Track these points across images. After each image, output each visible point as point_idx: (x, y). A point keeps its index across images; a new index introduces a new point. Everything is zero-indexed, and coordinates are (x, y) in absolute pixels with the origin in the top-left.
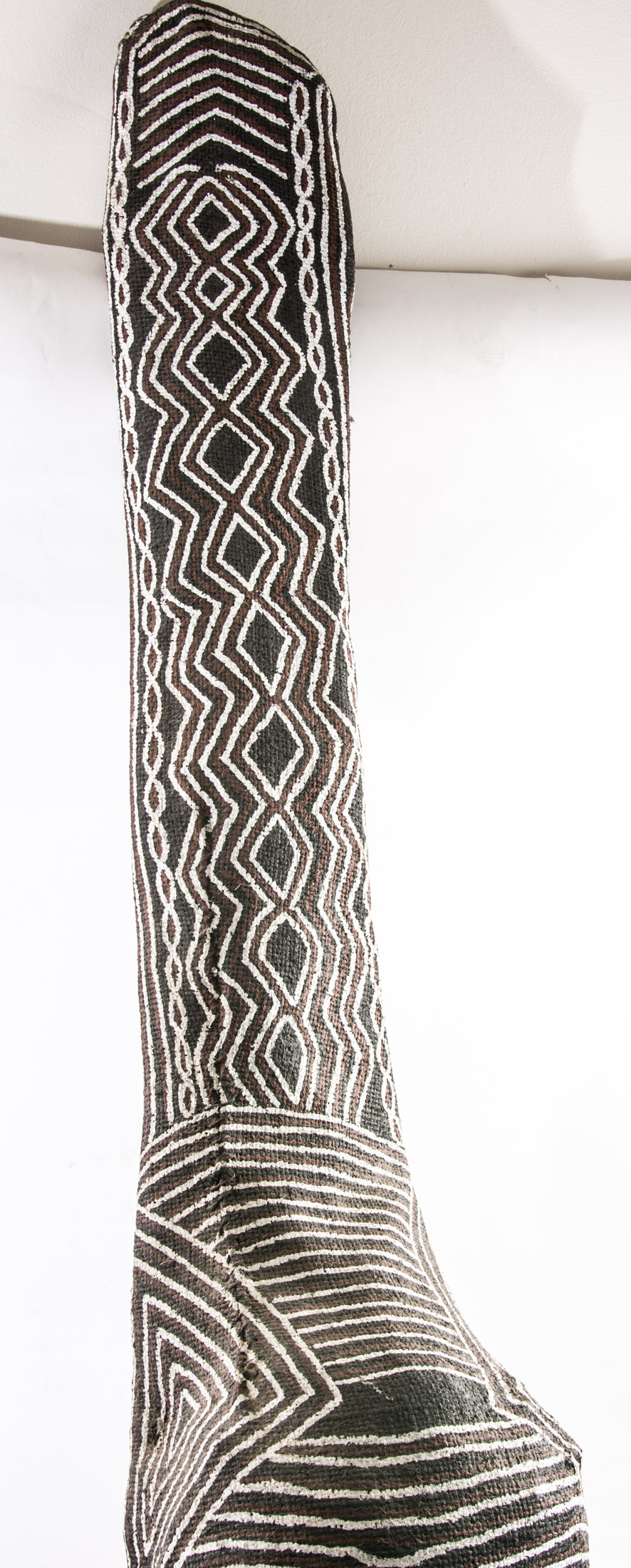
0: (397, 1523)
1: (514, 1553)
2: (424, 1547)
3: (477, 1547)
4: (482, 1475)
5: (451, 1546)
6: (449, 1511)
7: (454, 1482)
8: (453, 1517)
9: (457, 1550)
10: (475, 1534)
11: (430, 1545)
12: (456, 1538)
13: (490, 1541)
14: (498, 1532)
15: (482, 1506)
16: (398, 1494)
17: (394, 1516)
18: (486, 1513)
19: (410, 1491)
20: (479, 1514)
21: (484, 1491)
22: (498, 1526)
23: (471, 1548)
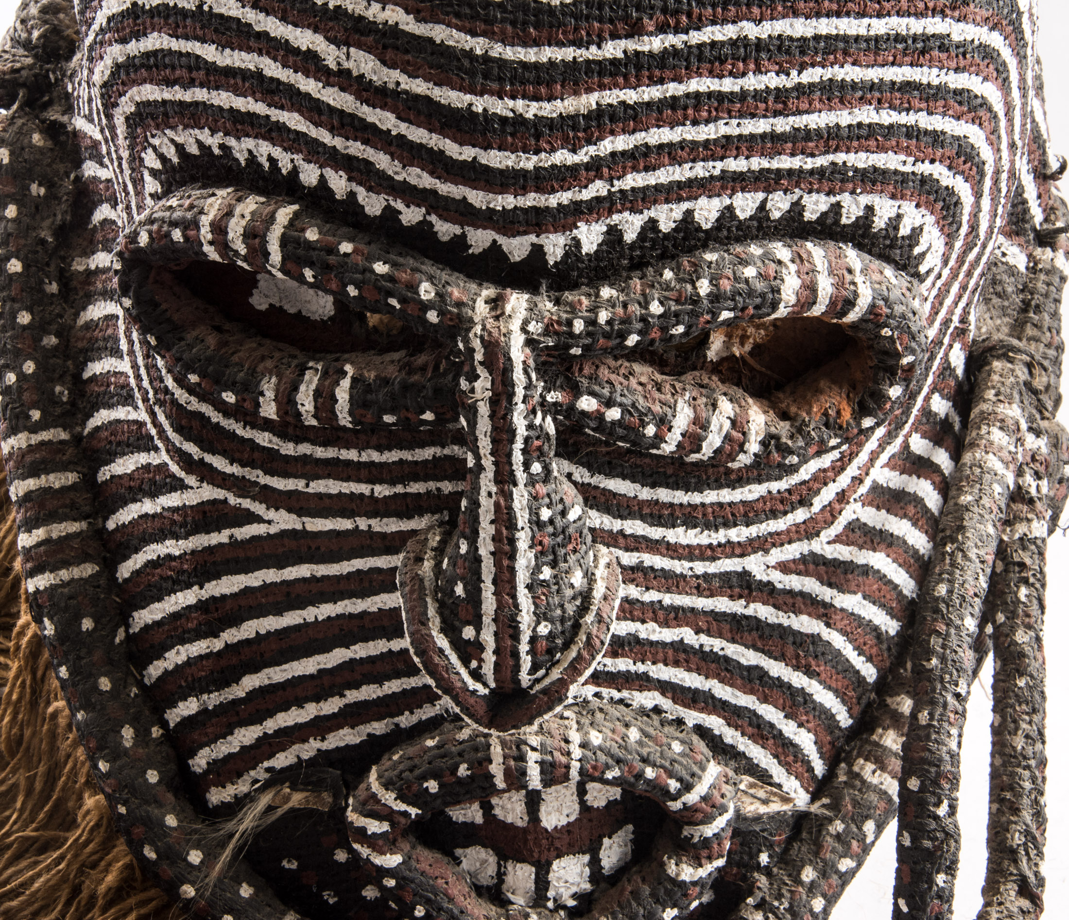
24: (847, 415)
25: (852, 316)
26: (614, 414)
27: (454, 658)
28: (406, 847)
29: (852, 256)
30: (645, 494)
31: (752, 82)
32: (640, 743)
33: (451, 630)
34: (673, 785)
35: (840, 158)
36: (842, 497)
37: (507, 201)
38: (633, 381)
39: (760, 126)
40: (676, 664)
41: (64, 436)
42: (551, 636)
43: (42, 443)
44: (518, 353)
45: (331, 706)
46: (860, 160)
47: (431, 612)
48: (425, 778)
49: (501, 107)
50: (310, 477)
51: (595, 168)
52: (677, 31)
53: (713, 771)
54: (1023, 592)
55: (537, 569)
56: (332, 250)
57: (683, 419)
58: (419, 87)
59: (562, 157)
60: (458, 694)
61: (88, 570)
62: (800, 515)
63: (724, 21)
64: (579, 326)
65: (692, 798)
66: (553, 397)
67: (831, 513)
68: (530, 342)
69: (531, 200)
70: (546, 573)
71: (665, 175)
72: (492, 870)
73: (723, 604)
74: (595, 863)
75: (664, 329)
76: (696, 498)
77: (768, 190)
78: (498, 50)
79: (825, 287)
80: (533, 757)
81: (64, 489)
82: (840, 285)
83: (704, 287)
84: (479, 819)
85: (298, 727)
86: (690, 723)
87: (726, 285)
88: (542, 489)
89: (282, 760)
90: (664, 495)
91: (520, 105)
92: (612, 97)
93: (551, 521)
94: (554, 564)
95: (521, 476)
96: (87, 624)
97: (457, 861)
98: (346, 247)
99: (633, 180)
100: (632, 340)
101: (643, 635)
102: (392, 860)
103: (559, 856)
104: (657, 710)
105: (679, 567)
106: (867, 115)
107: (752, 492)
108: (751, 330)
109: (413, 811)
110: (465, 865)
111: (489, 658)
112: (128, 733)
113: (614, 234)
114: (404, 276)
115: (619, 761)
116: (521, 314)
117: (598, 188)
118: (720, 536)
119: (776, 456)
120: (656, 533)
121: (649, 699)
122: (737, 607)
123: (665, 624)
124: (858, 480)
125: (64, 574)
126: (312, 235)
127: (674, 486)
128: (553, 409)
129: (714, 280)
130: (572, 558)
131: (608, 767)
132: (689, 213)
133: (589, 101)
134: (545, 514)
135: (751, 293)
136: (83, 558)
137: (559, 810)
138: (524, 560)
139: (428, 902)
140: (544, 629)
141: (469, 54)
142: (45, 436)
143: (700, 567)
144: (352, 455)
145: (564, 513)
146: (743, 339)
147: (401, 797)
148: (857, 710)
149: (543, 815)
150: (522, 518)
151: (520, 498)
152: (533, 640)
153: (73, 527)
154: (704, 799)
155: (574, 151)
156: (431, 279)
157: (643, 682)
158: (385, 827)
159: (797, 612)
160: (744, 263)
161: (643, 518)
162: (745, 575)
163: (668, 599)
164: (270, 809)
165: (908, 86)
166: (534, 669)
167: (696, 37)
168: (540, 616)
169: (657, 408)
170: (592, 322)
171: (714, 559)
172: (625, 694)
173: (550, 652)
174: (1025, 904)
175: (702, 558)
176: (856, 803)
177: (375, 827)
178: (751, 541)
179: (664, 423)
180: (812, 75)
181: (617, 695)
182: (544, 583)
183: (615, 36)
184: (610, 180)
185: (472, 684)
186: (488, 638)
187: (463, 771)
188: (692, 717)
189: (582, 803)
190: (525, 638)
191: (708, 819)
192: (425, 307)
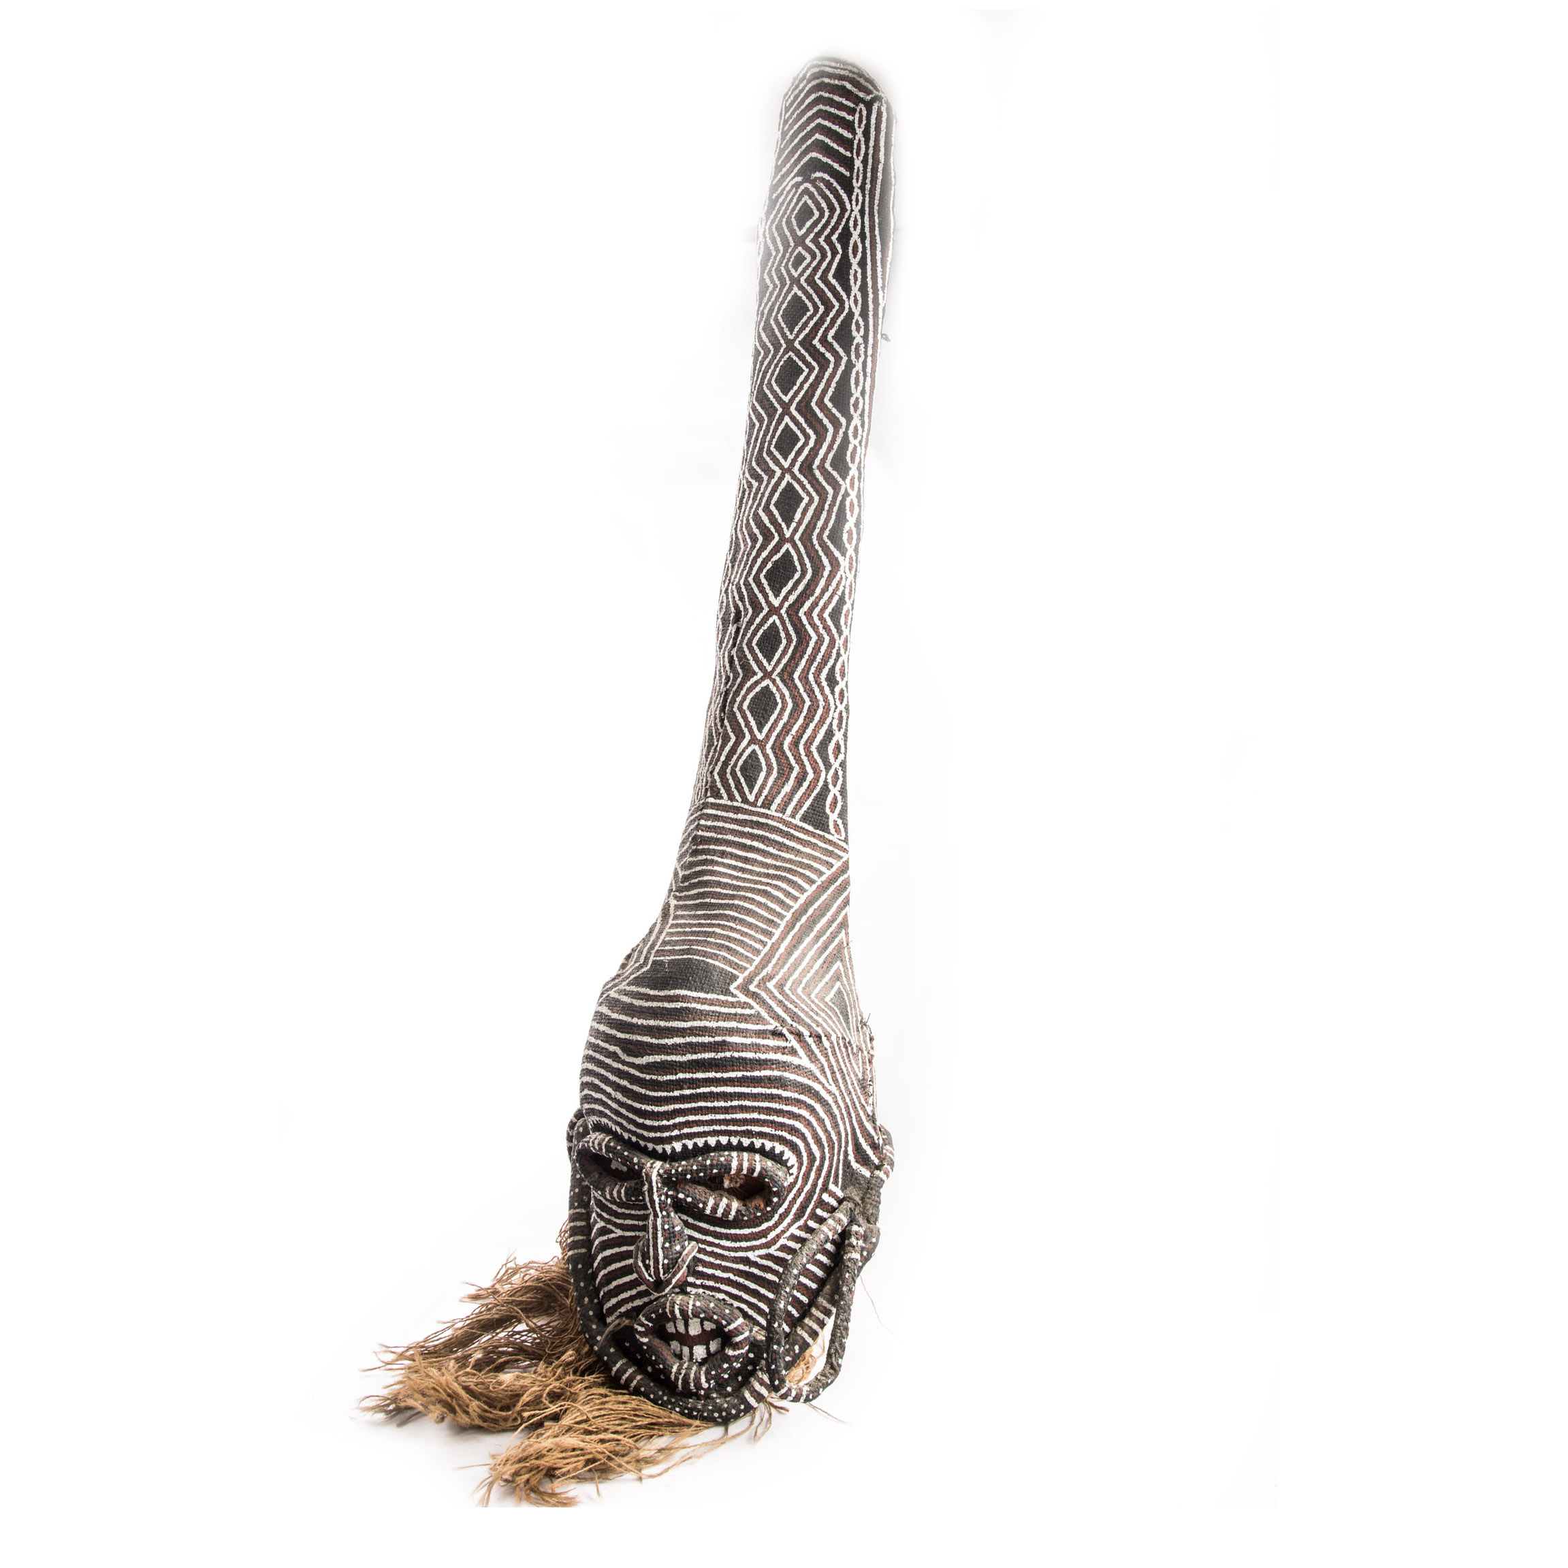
0: (639, 1038)
1: (703, 1072)
2: (649, 1055)
3: (679, 1062)
4: (695, 1022)
5: (664, 1057)
6: (668, 1038)
7: (676, 1022)
8: (670, 1042)
9: (667, 1061)
10: (680, 1054)
11: (653, 1055)
12: (668, 1054)
13: (688, 1061)
14: (695, 1057)
15: (688, 1039)
16: (645, 1022)
17: (639, 1034)
18: (690, 1044)
19: (652, 1023)
20: (686, 1043)
21: (692, 1031)
22: (696, 1053)
23: (675, 1062)
24: (762, 1206)
25: (756, 1174)
26: (689, 1200)
27: (643, 1269)
28: (651, 1337)
29: (757, 1157)
30: (712, 1228)
31: (716, 1104)
32: (714, 1308)
33: (643, 1261)
34: (724, 1322)
35: (749, 1128)
36: (778, 1237)
37: (652, 1135)
38: (696, 1191)
39: (721, 1117)
40: (729, 1285)
41: (584, 1211)
42: (668, 1264)
43: (577, 1213)
44: (654, 1178)
45: (634, 1292)
46: (756, 1129)
47: (639, 1256)
48: (651, 1313)
49: (649, 1108)
50: (625, 1219)
51: (675, 1126)
52: (693, 1089)
53: (741, 1321)
54: (847, 1275)
55: (664, 1243)
56: (615, 1148)
57: (711, 1202)
58: (630, 1102)
59: (665, 1123)
60: (646, 1282)
61: (584, 1250)
62: (763, 1240)
63: (706, 1087)
64: (673, 1171)
65: (731, 1327)
66: (670, 1193)
67: (774, 1241)
68: (659, 1175)
69: (658, 1134)
70: (667, 1245)
71: (696, 1129)
72: (679, 1349)
73: (741, 1267)
74: (708, 1349)
75: (697, 1174)
76: (728, 1231)
77: (730, 1136)
78: (648, 1093)
79: (746, 1165)
80: (677, 1307)
81: (580, 1227)
82: (750, 1164)
83: (708, 1162)
84: (674, 1332)
85: (626, 1298)
86: (735, 1306)
87: (715, 1162)
88: (666, 1219)
89: (623, 1309)
90: (718, 1229)
91: (653, 1107)
92: (677, 1106)
93: (668, 1229)
94: (670, 1243)
95: (660, 1215)
96: (580, 1266)
97: (670, 1345)
98: (619, 1148)
99: (686, 1130)
100: (689, 1177)
101: (716, 1274)
102: (645, 1340)
103: (696, 1345)
104: (724, 1300)
105: (726, 1253)
106: (755, 1116)
107: (746, 1231)
108: (738, 1180)
109: (650, 1325)
110: (672, 1347)
111: (652, 1269)
112: (586, 1300)
113: (685, 1146)
114: (630, 1156)
115: (704, 1312)
116: (659, 1167)
117: (676, 1132)
118: (738, 1245)
119: (740, 1217)
120: (717, 1241)
121: (721, 1296)
122: (746, 1268)
123: (723, 1271)
124: (783, 1232)
125: (576, 1251)
126: (612, 1144)
127: (721, 1227)
128: (671, 1196)
129: (711, 1160)
130: (677, 1242)
131: (700, 1313)
132: (706, 1141)
133: (671, 1107)
134: (666, 1227)
135: (722, 1164)
136: (583, 1247)
137: (695, 1329)
138: (660, 1240)
139: (655, 1355)
140: (666, 1261)
141: (641, 1093)
142: (578, 1210)
143: (733, 1254)
144: (633, 1212)
145: (673, 1227)
146: (736, 1182)
147: (646, 1319)
148: (801, 1312)
149: (689, 1330)
150: (659, 1227)
151: (659, 1221)
152: (663, 1264)
153: (581, 1238)
154: (735, 1328)
155: (668, 1121)
156: (637, 1157)
157: (719, 1290)
158: (643, 1329)
159: (767, 1272)
160: (721, 1156)
161: (712, 1236)
162: (747, 1258)
163: (724, 1263)
164: (619, 1324)
165: (767, 1108)
166: (664, 1274)
167: (699, 1091)
168: (665, 1258)
169: (703, 1199)
170: (677, 1170)
171: (736, 1252)
172: (713, 1293)
173: (669, 1269)
174: (832, 1371)
175: (733, 1251)
176: (793, 1339)
177: (640, 1329)
178: (748, 1247)
179: (705, 1204)
180: (735, 1103)
181: (711, 1294)
182: (666, 1248)
183: (677, 1090)
184: (680, 1130)
185: (648, 1277)
186: (652, 1263)
187: (660, 1311)
188: (736, 1304)
189: (702, 1328)
190: (661, 1264)
191: (737, 1335)
192: (635, 1164)
